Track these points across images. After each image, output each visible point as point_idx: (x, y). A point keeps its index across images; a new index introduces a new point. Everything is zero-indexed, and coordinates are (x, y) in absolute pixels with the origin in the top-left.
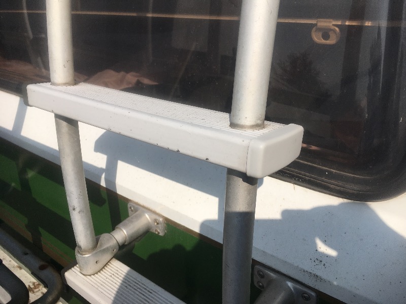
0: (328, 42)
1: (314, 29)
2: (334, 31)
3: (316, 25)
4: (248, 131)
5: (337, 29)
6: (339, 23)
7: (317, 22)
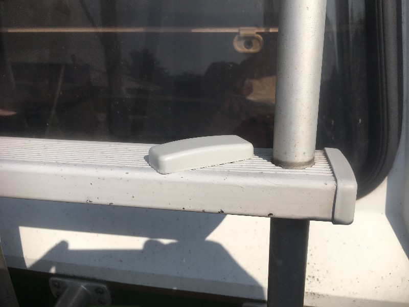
0: (252, 50)
1: (236, 38)
2: (258, 39)
3: (238, 34)
4: (307, 168)
5: (260, 36)
6: (263, 30)
7: (239, 30)
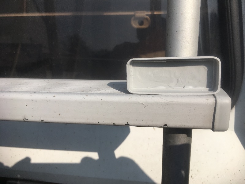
0: (143, 27)
1: (133, 18)
3: (134, 15)
5: (148, 17)
6: (150, 13)
7: (135, 13)
